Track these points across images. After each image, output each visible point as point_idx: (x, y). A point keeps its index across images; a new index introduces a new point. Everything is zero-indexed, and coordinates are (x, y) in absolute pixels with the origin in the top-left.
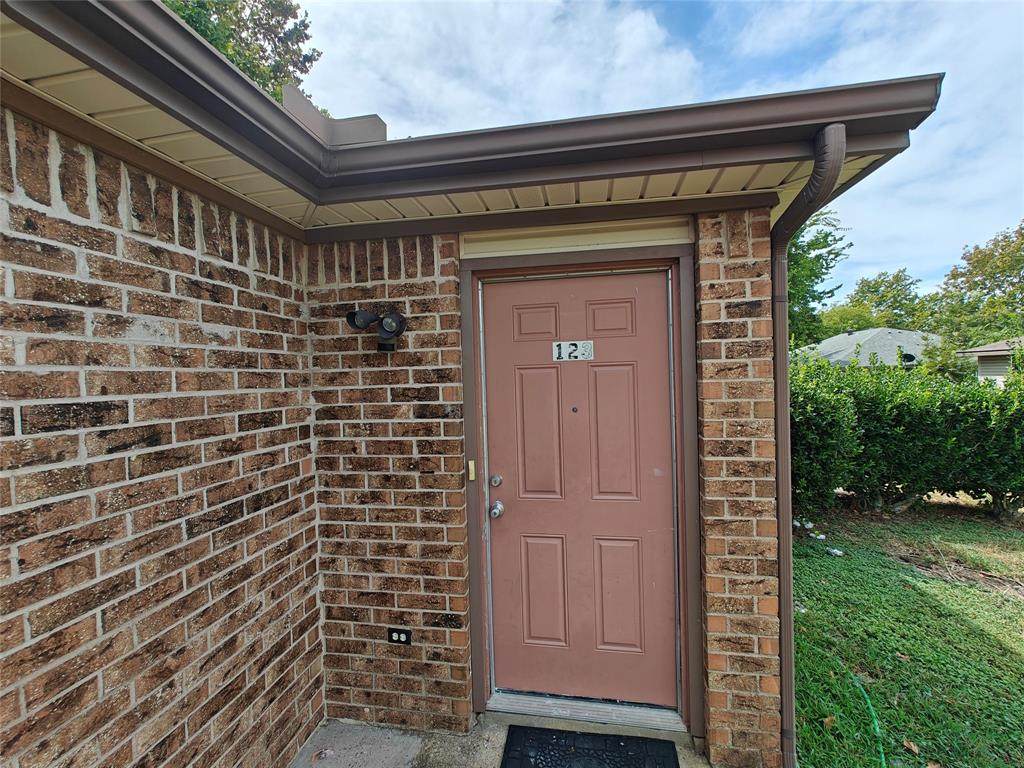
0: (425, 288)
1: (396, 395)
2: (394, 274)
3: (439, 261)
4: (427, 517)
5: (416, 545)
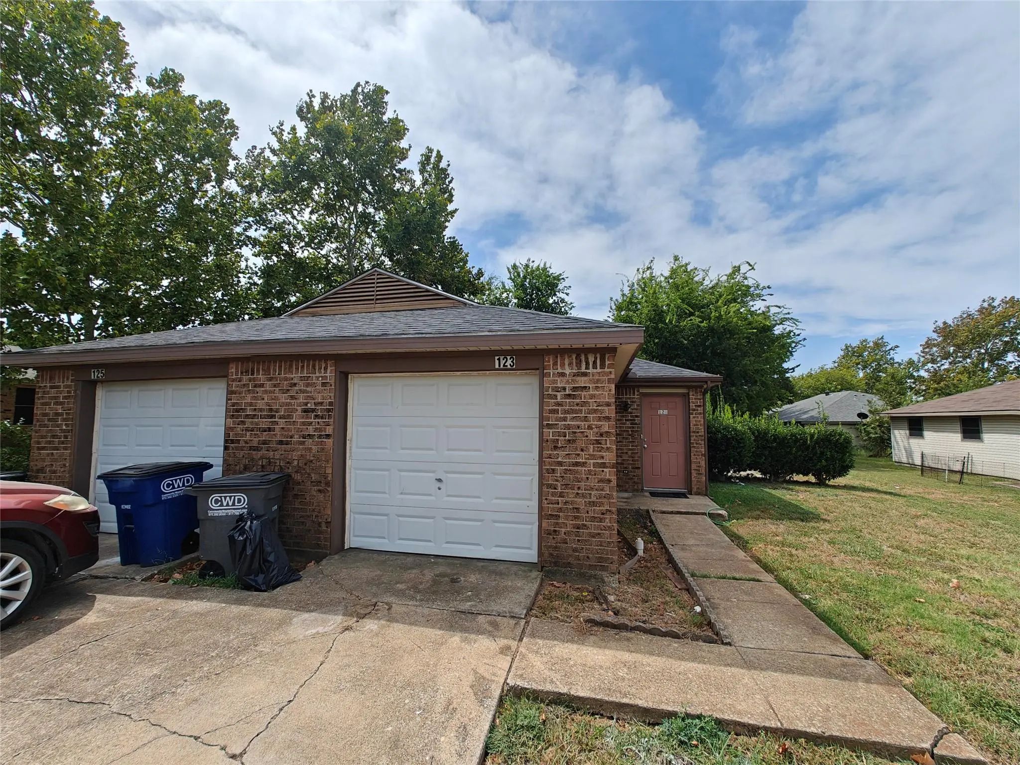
0: (633, 398)
1: (626, 420)
2: (626, 395)
3: (636, 393)
4: (632, 446)
5: (630, 452)
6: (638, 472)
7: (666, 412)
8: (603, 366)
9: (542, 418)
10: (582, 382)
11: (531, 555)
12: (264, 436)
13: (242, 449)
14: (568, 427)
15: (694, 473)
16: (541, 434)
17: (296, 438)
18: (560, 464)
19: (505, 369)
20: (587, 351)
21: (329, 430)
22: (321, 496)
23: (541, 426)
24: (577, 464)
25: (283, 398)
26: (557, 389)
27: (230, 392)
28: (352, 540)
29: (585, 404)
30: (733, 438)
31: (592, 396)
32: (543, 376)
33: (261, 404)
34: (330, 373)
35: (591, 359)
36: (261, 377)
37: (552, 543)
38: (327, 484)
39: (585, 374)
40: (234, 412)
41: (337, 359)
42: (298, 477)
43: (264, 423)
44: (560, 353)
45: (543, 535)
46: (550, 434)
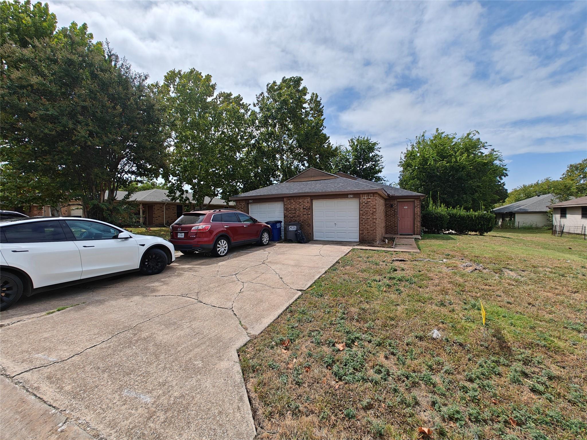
0: (395, 203)
1: (392, 210)
2: (392, 202)
3: (396, 201)
4: (394, 219)
5: (393, 221)
6: (396, 228)
7: (407, 207)
8: (374, 197)
9: (360, 209)
10: (369, 200)
11: (358, 240)
12: (294, 215)
13: (289, 218)
14: (366, 211)
15: (416, 228)
16: (360, 212)
17: (302, 215)
18: (364, 219)
19: (351, 198)
20: (370, 193)
21: (309, 213)
22: (308, 228)
23: (360, 211)
24: (368, 219)
25: (298, 206)
26: (363, 202)
27: (284, 205)
28: (315, 238)
29: (370, 205)
30: (439, 217)
31: (371, 204)
32: (360, 199)
33: (292, 207)
34: (309, 200)
35: (371, 195)
36: (292, 201)
37: (362, 236)
38: (310, 225)
39: (370, 199)
40: (286, 209)
41: (310, 196)
42: (303, 224)
43: (293, 212)
44: (364, 194)
45: (360, 234)
46: (361, 212)
